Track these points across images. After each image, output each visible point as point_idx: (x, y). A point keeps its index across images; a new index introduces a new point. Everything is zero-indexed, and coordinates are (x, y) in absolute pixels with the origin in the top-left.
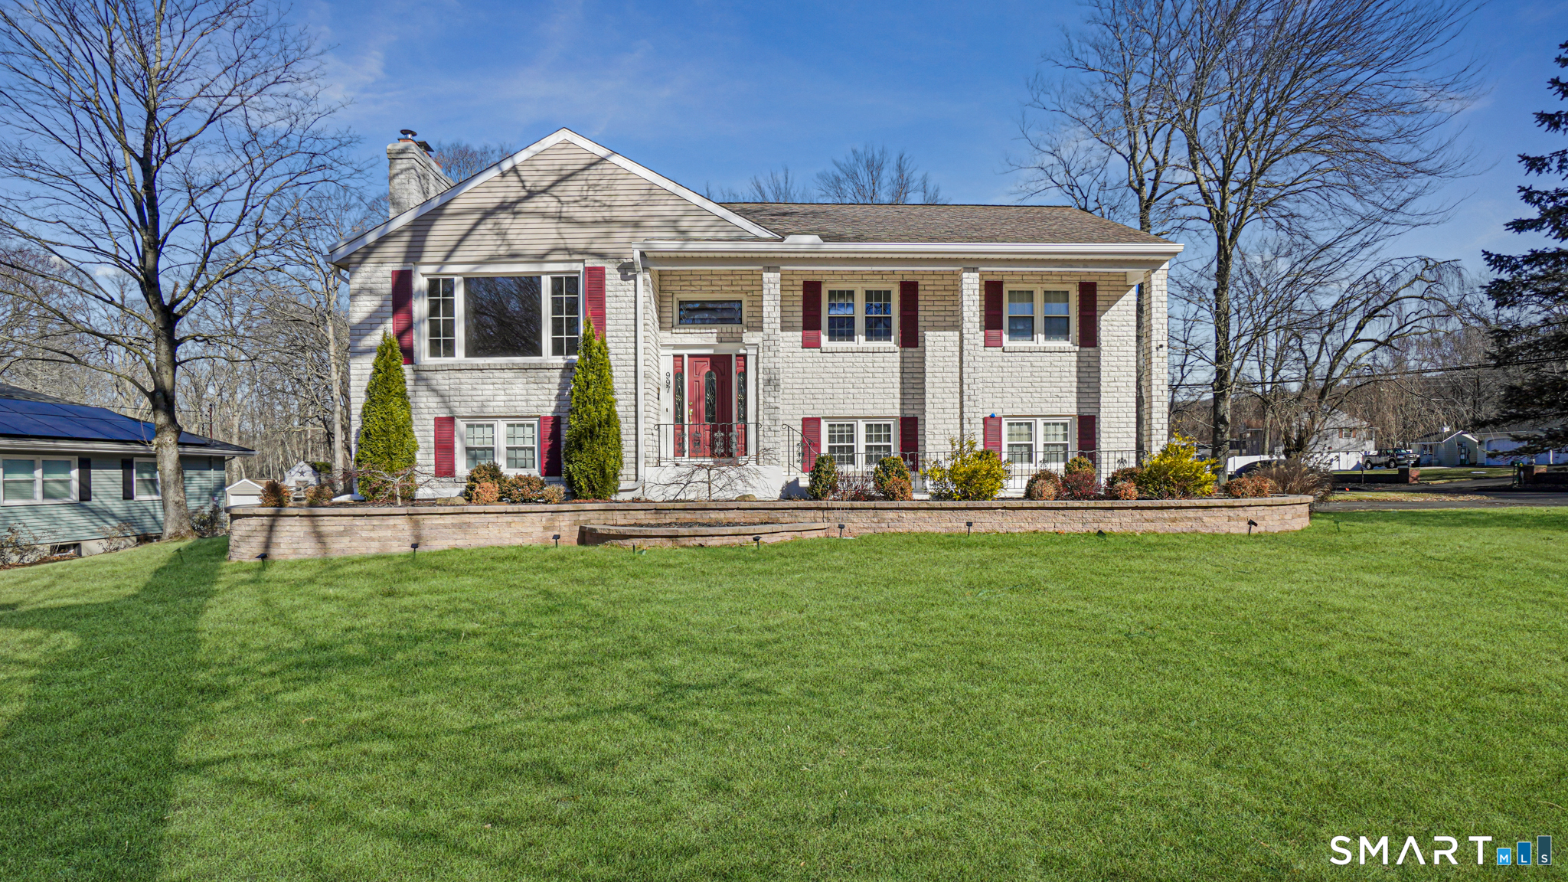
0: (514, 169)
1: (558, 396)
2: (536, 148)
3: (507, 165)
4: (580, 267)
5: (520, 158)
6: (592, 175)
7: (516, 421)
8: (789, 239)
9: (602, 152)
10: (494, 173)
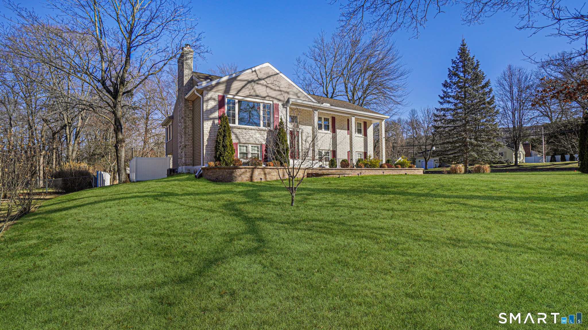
0: (255, 71)
1: (267, 139)
2: (261, 66)
3: (253, 69)
4: (271, 102)
5: (257, 68)
6: (275, 78)
7: (254, 145)
8: (324, 104)
9: (278, 72)
10: (250, 71)
